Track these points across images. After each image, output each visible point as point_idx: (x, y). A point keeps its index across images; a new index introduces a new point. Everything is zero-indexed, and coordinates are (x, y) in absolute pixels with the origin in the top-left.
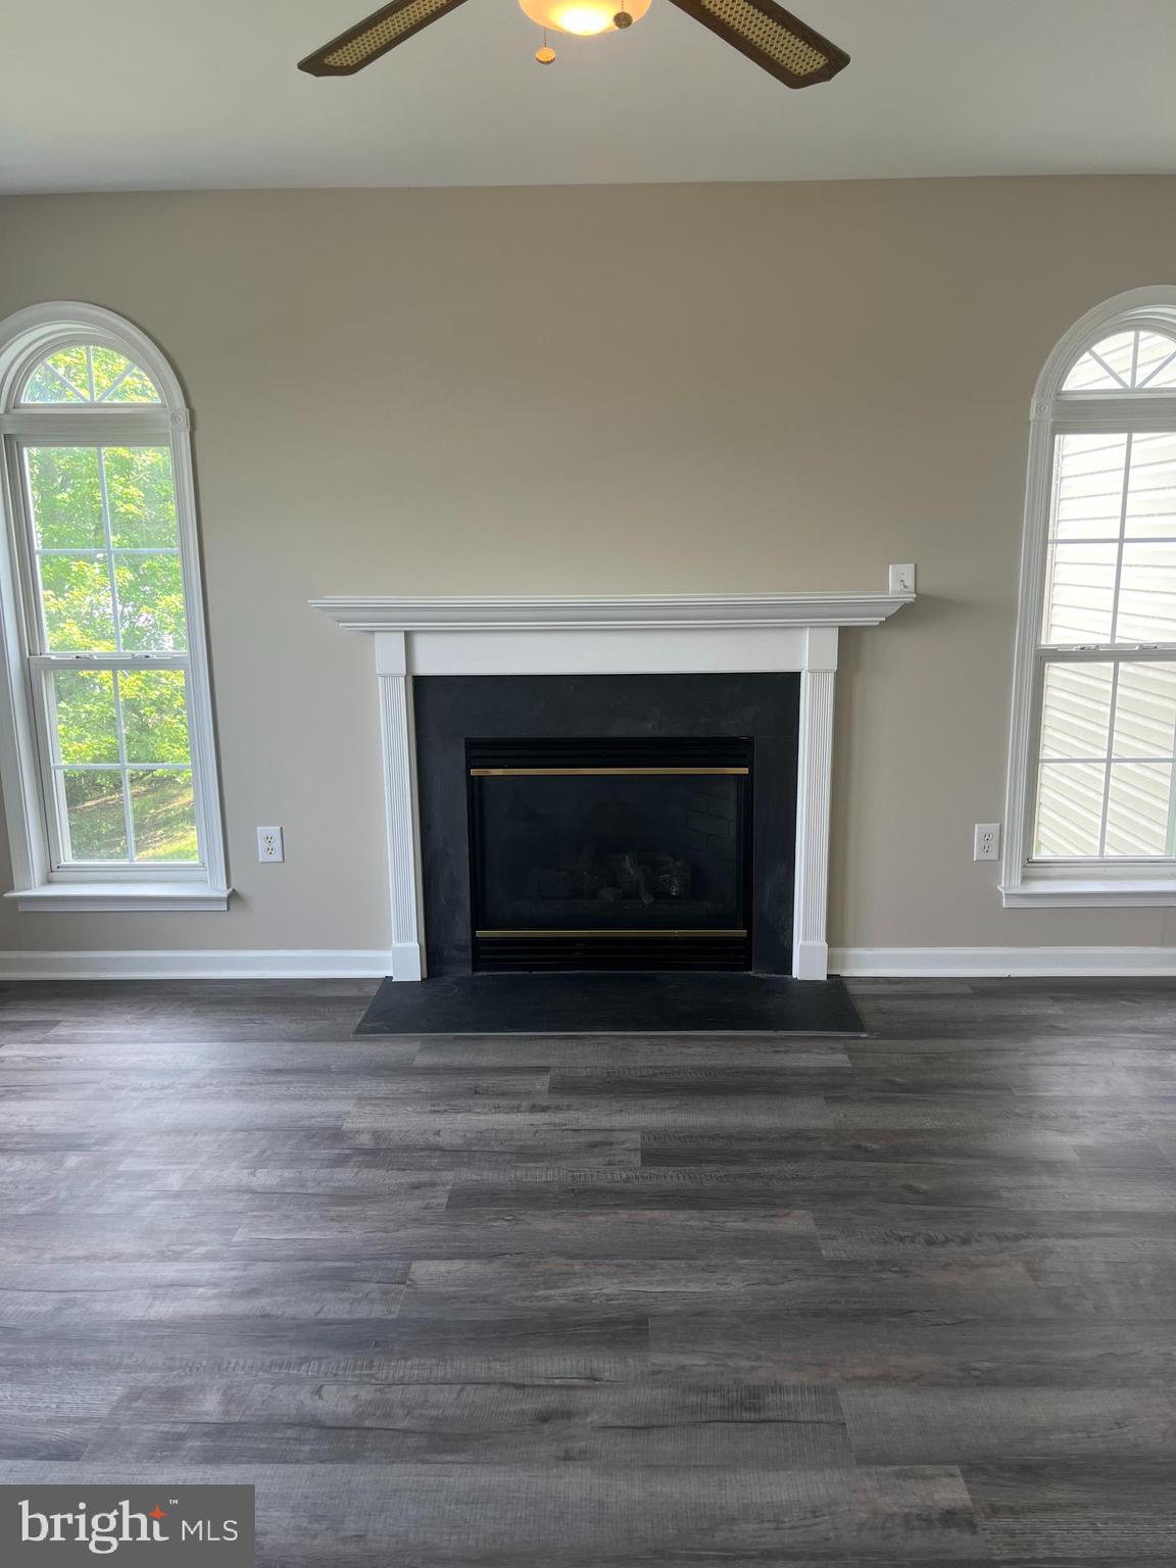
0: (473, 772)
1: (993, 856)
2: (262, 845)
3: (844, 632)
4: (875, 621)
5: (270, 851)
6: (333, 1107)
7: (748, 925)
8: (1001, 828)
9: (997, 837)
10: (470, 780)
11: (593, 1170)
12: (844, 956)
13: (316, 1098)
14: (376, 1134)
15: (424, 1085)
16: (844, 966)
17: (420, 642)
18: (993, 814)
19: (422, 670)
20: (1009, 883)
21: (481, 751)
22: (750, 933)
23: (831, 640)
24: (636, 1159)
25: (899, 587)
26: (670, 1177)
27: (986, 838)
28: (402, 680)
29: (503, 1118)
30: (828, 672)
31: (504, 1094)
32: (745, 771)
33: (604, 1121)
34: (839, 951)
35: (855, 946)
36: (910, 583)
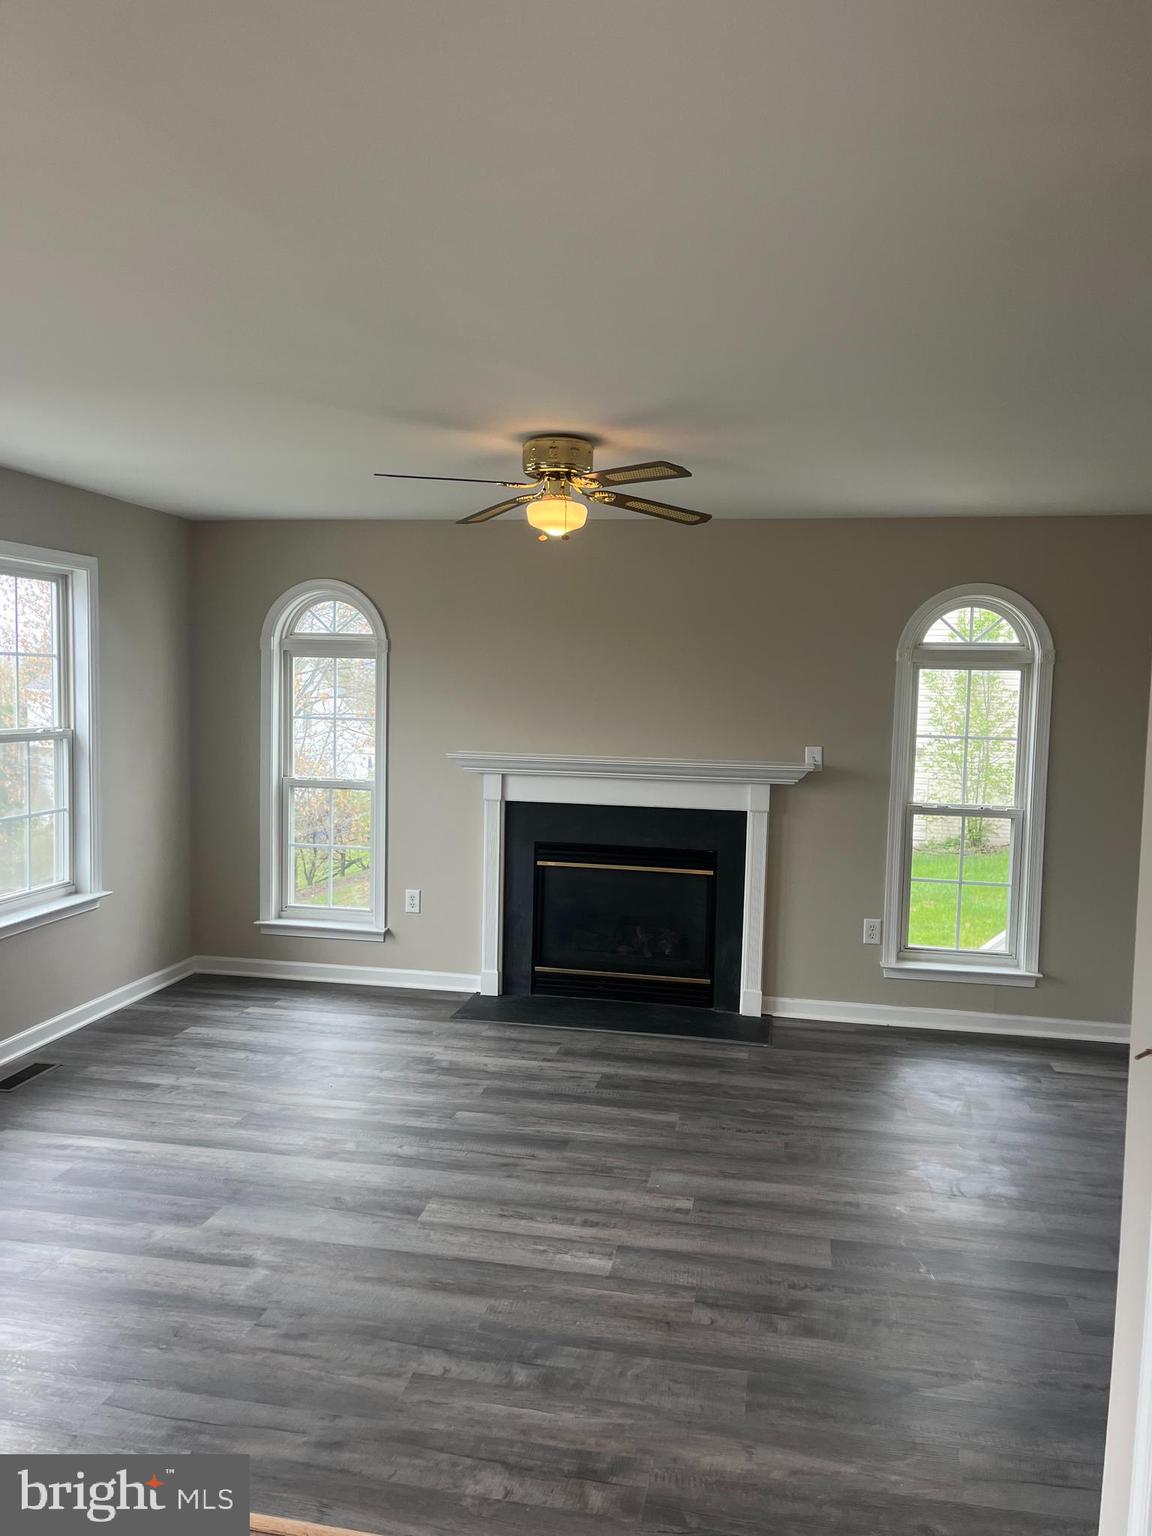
0: (539, 863)
1: (876, 941)
2: (408, 901)
3: (775, 789)
4: (792, 782)
5: (413, 905)
6: (430, 1049)
7: (712, 977)
8: (882, 922)
9: (878, 927)
10: (538, 869)
11: (567, 1087)
12: (775, 1002)
13: (421, 1045)
14: (451, 1062)
15: (485, 1044)
16: (775, 1010)
17: (510, 781)
18: (878, 914)
19: (511, 797)
20: (889, 961)
21: (545, 850)
22: (712, 982)
23: (764, 793)
24: (593, 1085)
25: (812, 761)
26: (608, 1094)
27: (872, 928)
28: (499, 803)
29: (524, 1062)
30: (765, 812)
31: (528, 1052)
32: (711, 873)
33: (585, 1069)
34: (771, 998)
35: (782, 996)
36: (819, 758)
